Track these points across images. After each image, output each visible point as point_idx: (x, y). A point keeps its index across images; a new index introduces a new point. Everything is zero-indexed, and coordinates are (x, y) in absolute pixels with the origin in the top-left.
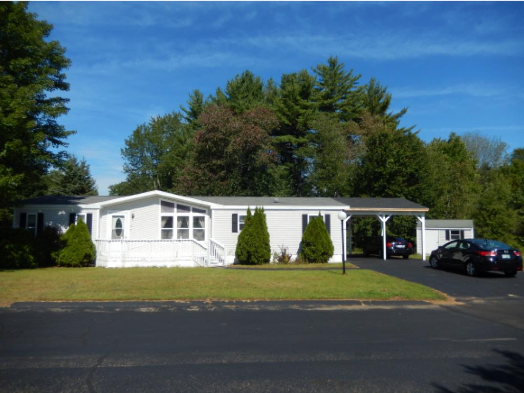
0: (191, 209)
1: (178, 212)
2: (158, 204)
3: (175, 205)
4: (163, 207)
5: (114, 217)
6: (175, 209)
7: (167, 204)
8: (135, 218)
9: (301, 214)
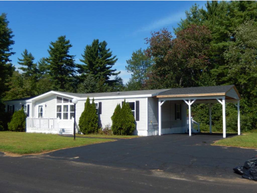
0: (69, 100)
1: (64, 102)
2: (55, 98)
3: (63, 99)
4: (58, 100)
5: (39, 106)
6: (63, 101)
7: (59, 98)
8: (47, 106)
9: (121, 101)
